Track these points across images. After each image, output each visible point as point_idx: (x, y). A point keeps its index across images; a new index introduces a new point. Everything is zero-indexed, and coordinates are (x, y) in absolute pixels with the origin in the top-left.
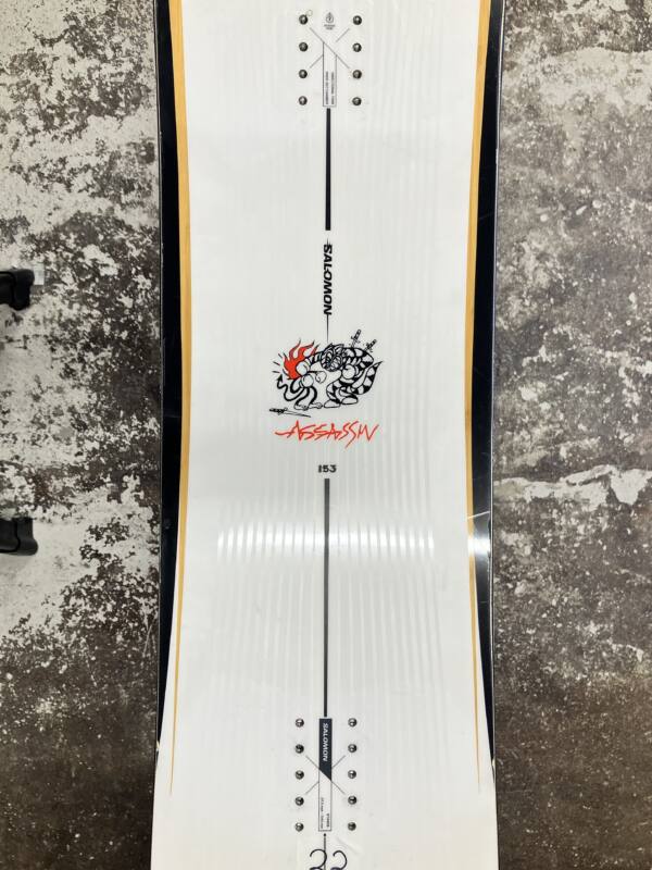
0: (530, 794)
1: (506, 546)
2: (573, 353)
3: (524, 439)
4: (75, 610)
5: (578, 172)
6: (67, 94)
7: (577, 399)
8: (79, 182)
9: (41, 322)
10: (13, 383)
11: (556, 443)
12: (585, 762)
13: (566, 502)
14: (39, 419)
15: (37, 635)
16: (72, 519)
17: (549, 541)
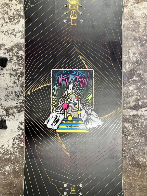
0: (132, 191)
1: (126, 127)
2: (142, 78)
3: (130, 100)
4: (15, 144)
5: (143, 33)
8: (18, 35)
9: (8, 70)
13: (141, 115)
15: (6, 149)
16: (15, 120)
17: (137, 125)
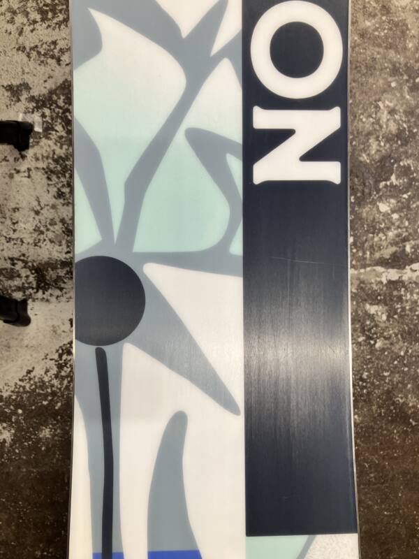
1: (369, 315)
2: (414, 178)
3: (381, 239)
4: (65, 366)
5: (417, 53)
8: (66, 58)
9: (40, 158)
10: (20, 202)
11: (402, 242)
13: (410, 283)
14: (39, 228)
15: (39, 382)
16: (64, 299)
17: (399, 311)
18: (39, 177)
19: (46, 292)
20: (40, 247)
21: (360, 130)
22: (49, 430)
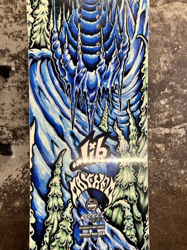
6: (22, 11)
7: (177, 104)
10: (5, 101)
11: (170, 117)
12: (181, 212)
14: (14, 112)
18: (14, 90)
19: (17, 141)
20: (14, 121)
21: (152, 69)
22: (18, 202)
